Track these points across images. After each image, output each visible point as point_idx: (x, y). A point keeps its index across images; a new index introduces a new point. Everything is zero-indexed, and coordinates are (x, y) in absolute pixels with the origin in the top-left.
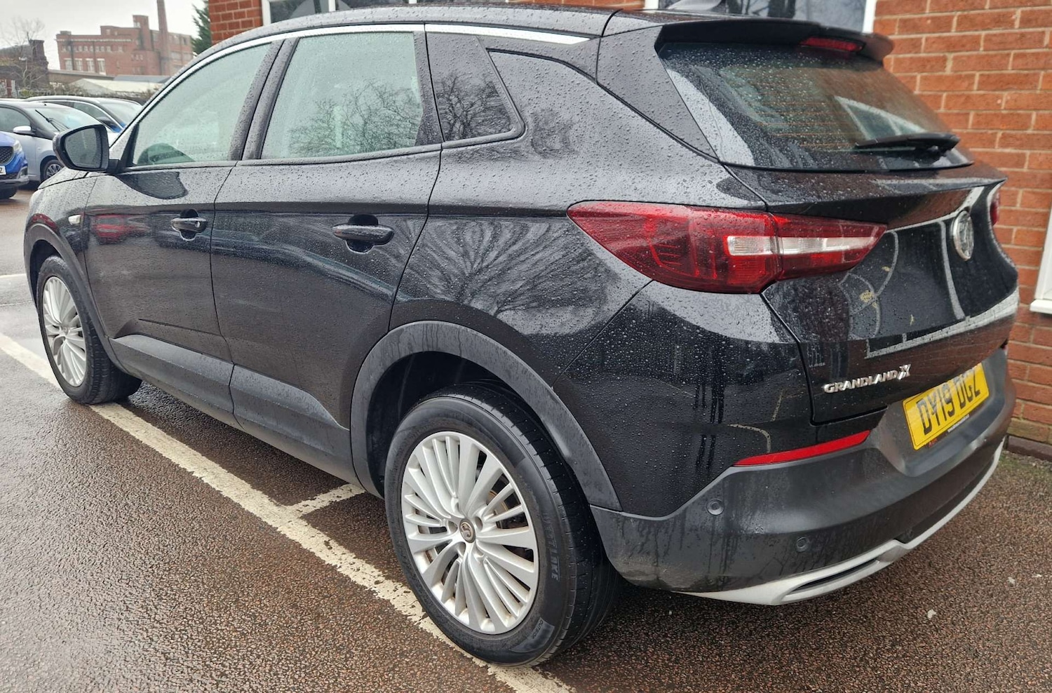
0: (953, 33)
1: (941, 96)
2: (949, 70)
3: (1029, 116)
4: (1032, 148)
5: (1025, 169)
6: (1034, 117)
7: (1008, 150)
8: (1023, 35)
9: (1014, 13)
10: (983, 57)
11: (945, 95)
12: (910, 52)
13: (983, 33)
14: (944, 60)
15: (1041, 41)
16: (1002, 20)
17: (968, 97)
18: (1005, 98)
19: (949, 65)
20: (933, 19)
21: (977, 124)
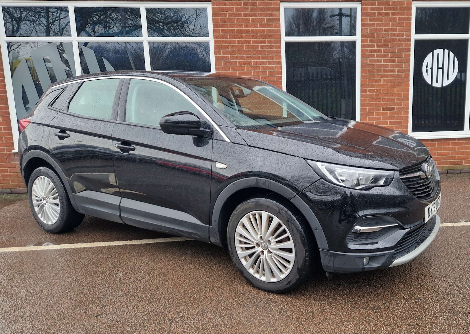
0: (382, 74)
1: (381, 89)
2: (382, 83)
3: (402, 93)
4: (403, 101)
5: (403, 106)
6: (403, 94)
7: (398, 102)
8: (398, 75)
9: (395, 69)
10: (390, 79)
11: (382, 89)
12: (372, 78)
13: (389, 74)
14: (381, 80)
15: (402, 76)
16: (393, 71)
17: (388, 89)
18: (396, 89)
19: (382, 81)
20: (376, 70)
21: (391, 96)
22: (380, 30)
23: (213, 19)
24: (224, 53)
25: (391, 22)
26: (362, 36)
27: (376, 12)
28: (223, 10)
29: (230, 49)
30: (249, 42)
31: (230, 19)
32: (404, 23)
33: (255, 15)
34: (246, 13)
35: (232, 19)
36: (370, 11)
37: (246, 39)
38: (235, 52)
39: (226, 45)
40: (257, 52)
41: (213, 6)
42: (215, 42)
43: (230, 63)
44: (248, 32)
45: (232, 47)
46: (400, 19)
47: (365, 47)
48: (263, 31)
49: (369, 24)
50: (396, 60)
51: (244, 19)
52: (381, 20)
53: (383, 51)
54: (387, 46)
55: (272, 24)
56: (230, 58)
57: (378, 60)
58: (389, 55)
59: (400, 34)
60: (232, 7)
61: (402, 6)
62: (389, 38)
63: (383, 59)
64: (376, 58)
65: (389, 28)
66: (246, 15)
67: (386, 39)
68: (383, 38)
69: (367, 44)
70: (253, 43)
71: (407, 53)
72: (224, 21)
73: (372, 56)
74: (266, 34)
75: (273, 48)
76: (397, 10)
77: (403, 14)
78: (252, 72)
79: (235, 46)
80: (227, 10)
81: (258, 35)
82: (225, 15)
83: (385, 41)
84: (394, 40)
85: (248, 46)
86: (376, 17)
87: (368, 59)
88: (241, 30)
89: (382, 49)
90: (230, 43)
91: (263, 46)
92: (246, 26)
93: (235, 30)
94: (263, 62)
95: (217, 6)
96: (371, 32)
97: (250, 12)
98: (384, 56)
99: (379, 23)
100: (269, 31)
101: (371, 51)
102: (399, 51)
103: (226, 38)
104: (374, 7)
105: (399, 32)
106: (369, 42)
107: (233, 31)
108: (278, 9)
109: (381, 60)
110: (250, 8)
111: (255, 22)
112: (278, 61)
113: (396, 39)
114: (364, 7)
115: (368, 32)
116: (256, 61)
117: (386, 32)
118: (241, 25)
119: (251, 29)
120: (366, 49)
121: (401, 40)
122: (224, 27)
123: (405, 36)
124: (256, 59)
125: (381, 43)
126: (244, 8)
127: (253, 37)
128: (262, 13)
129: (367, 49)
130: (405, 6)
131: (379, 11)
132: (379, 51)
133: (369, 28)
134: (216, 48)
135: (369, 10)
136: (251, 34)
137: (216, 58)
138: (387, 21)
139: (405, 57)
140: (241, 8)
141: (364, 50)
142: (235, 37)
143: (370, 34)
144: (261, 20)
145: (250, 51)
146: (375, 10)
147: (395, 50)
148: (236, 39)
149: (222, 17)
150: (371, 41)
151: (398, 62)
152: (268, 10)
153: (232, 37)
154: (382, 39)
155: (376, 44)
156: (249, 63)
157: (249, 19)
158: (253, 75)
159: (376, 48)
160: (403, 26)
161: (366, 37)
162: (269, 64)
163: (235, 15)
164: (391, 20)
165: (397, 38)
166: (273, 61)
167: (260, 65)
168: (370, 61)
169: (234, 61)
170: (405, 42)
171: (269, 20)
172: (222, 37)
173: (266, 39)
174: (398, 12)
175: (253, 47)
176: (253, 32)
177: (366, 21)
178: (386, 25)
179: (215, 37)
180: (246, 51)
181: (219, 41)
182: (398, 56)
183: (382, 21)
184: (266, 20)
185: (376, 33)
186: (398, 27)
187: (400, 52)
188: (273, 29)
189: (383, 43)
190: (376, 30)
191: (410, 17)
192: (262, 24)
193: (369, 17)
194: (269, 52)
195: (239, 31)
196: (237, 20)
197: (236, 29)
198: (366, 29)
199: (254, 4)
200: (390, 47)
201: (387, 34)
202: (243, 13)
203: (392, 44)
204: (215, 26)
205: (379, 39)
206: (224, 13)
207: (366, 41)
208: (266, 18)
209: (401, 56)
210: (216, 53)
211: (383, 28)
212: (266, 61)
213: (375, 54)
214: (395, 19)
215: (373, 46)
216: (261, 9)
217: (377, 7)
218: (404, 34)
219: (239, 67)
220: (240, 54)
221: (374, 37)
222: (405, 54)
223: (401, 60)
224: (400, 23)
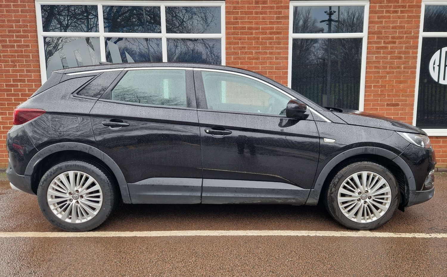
22: (388, 27)
23: (226, 17)
24: (234, 48)
25: (399, 20)
26: (369, 33)
27: (385, 10)
28: (236, 8)
29: (240, 45)
30: (258, 38)
31: (242, 17)
32: (412, 20)
33: (265, 13)
34: (257, 11)
35: (244, 17)
36: (379, 8)
37: (256, 35)
38: (244, 47)
39: (237, 41)
40: (266, 48)
41: (227, 5)
42: (227, 38)
43: (240, 58)
44: (258, 29)
45: (242, 43)
46: (409, 17)
47: (372, 44)
48: (272, 28)
49: (377, 21)
50: (402, 57)
51: (255, 17)
52: (389, 17)
53: (390, 48)
54: (394, 43)
55: (281, 22)
56: (240, 53)
57: (384, 56)
58: (396, 52)
59: (408, 32)
60: (244, 6)
61: (411, 4)
62: (397, 35)
63: (389, 55)
64: (383, 54)
65: (397, 26)
66: (257, 13)
67: (393, 36)
68: (390, 35)
69: (374, 41)
70: (262, 39)
71: (414, 50)
72: (236, 18)
73: (379, 53)
74: (275, 30)
75: (281, 45)
76: (406, 8)
77: (412, 12)
78: (259, 67)
79: (245, 42)
80: (239, 8)
81: (267, 32)
82: (237, 13)
83: (393, 38)
84: (401, 38)
85: (257, 42)
86: (385, 14)
87: (374, 56)
88: (251, 27)
89: (389, 46)
90: (240, 40)
91: (272, 42)
92: (256, 23)
93: (245, 27)
94: (271, 57)
95: (231, 5)
96: (379, 29)
97: (261, 10)
98: (391, 53)
99: (387, 21)
100: (278, 28)
101: (378, 48)
102: (406, 48)
103: (237, 34)
104: (382, 5)
105: (407, 29)
106: (376, 39)
107: (243, 28)
108: (288, 8)
109: (388, 56)
110: (261, 7)
111: (264, 19)
112: (285, 57)
113: (403, 37)
114: (373, 5)
115: (375, 29)
116: (264, 57)
117: (394, 29)
118: (252, 22)
119: (261, 26)
120: (372, 46)
121: (409, 37)
122: (236, 24)
123: (413, 34)
124: (264, 54)
125: (388, 40)
126: (255, 7)
127: (263, 33)
128: (272, 11)
129: (374, 46)
130: (414, 4)
131: (387, 9)
132: (386, 48)
133: (377, 25)
134: (227, 43)
135: (377, 8)
136: (261, 31)
137: (227, 54)
138: (395, 19)
139: (412, 54)
140: (252, 6)
141: (370, 46)
142: (246, 33)
143: (377, 31)
144: (271, 18)
145: (258, 47)
146: (383, 8)
147: (402, 47)
148: (246, 36)
149: (235, 15)
150: (378, 38)
151: (405, 58)
152: (278, 8)
153: (242, 33)
154: (389, 37)
155: (383, 41)
156: (258, 59)
157: (260, 17)
158: (260, 69)
159: (383, 45)
160: (411, 24)
161: (373, 34)
162: (276, 60)
163: (246, 13)
164: (399, 17)
165: (405, 35)
166: (280, 57)
167: (268, 60)
168: (376, 57)
169: (243, 57)
170: (413, 39)
171: (278, 18)
172: (233, 34)
173: (275, 36)
174: (407, 10)
175: (262, 44)
176: (263, 29)
177: (374, 19)
178: (393, 22)
179: (227, 34)
180: (255, 47)
181: (230, 38)
182: (405, 53)
183: (390, 19)
184: (276, 18)
185: (383, 30)
186: (406, 25)
187: (408, 49)
188: (282, 26)
189: (390, 40)
190: (384, 27)
191: (419, 14)
192: (271, 22)
193: (377, 15)
194: (277, 48)
195: (250, 28)
196: (248, 18)
197: (247, 26)
198: (374, 26)
199: (265, 3)
200: (397, 44)
201: (395, 31)
202: (254, 11)
203: (400, 41)
204: (227, 23)
205: (386, 36)
206: (236, 11)
207: (374, 38)
208: (275, 16)
209: (409, 53)
210: (227, 48)
211: (391, 25)
212: (274, 57)
213: (381, 51)
214: (403, 17)
215: (379, 43)
216: (271, 8)
217: (385, 5)
218: (412, 32)
219: (247, 62)
220: (249, 49)
221: (382, 34)
222: (412, 51)
223: (409, 56)
224: (408, 20)
